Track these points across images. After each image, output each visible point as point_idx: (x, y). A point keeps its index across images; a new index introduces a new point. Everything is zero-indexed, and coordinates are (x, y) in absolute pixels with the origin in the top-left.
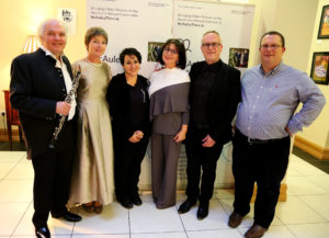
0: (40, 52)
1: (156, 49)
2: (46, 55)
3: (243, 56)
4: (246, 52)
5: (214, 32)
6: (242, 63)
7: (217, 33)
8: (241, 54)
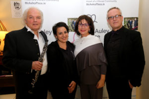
1: (73, 23)
2: (28, 31)
3: (134, 22)
4: (135, 19)
5: (115, 8)
6: (133, 27)
7: (118, 9)
8: (132, 22)
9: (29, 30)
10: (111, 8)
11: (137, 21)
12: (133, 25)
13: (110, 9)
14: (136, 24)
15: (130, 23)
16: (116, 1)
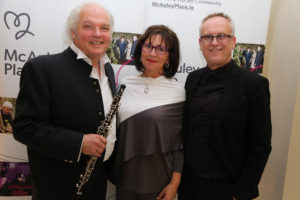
0: (69, 53)
2: (78, 58)
3: (254, 55)
4: (259, 49)
5: (221, 15)
6: (253, 66)
7: (227, 17)
8: (252, 53)
9: (81, 55)
10: (212, 13)
11: (262, 52)
12: (253, 61)
13: (210, 17)
14: (260, 60)
15: (246, 55)
16: (220, 4)
